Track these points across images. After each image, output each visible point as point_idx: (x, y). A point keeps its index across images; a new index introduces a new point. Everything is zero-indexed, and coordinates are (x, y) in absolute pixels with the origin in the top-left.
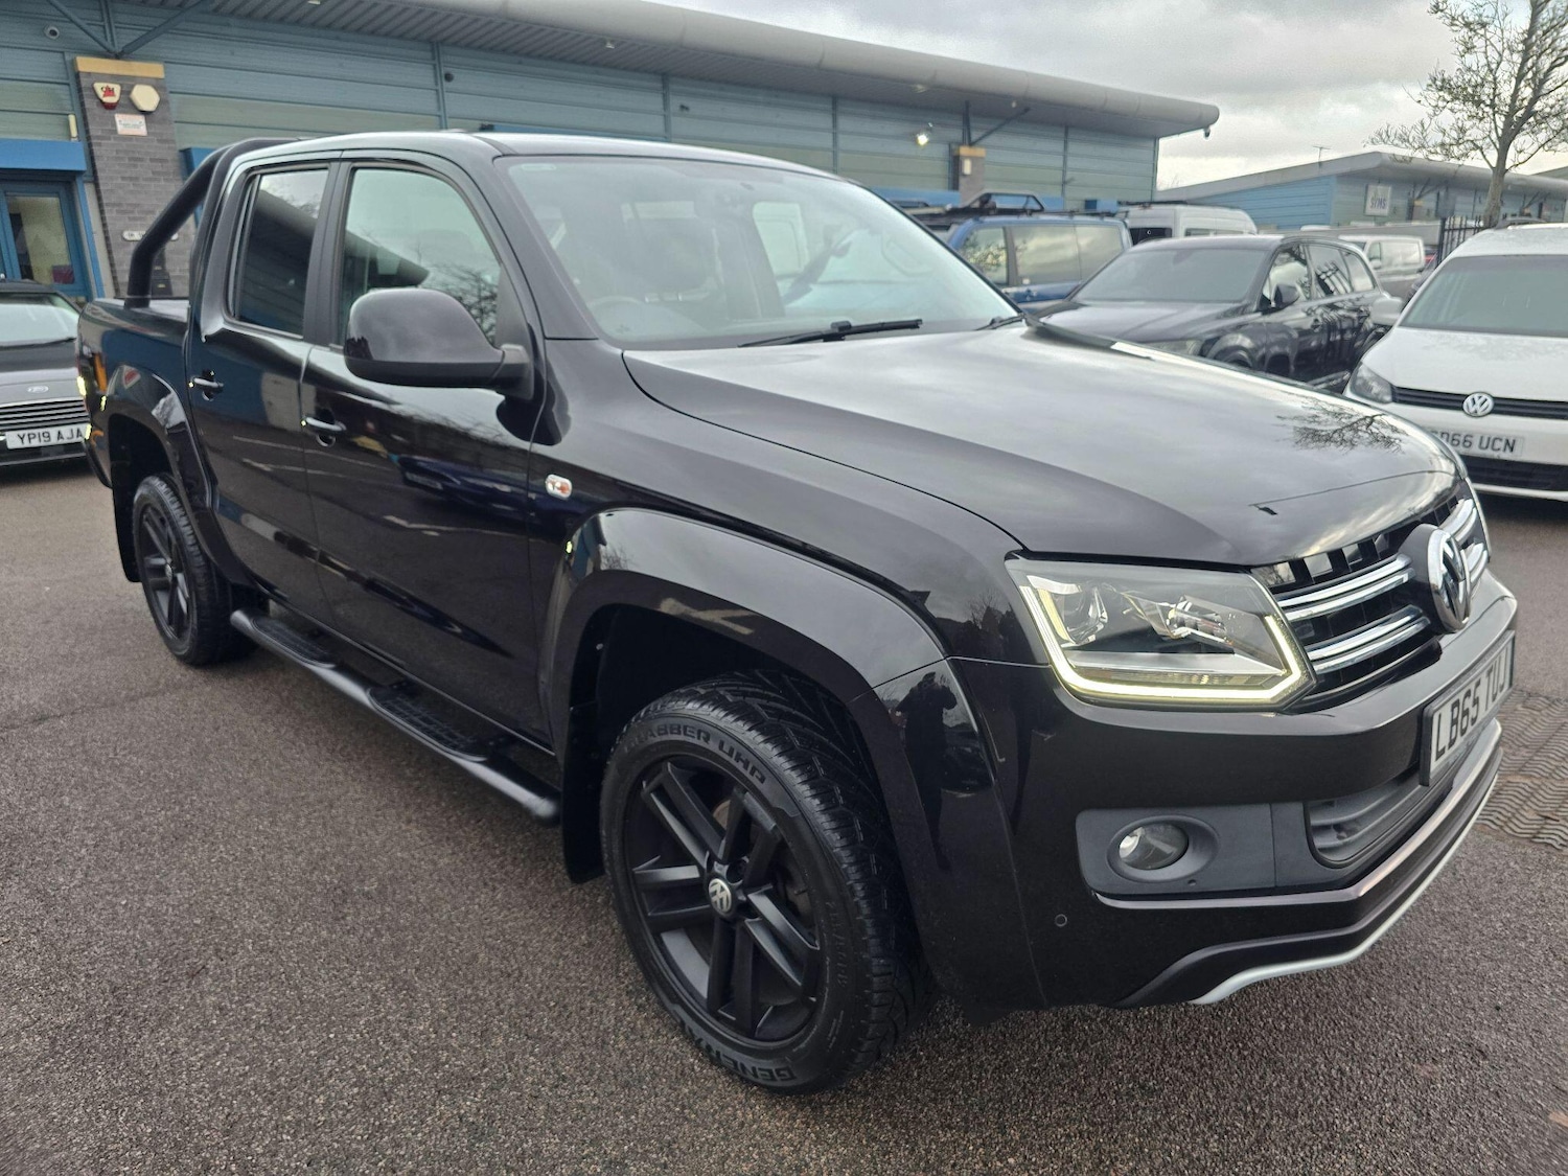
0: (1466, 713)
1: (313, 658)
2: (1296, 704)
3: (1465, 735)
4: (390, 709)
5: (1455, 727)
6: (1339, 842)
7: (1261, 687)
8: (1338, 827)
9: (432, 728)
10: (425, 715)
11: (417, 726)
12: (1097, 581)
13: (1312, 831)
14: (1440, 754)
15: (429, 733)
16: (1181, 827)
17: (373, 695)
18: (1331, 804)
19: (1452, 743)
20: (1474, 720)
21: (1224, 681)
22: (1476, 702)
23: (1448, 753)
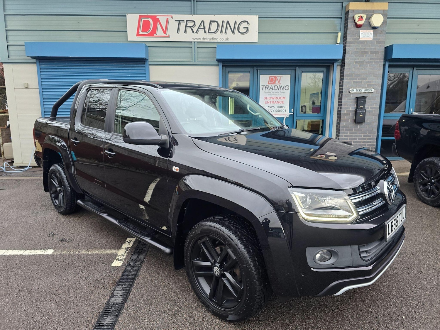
0: (395, 224)
1: (101, 212)
2: (355, 222)
3: (395, 230)
4: (124, 225)
5: (392, 228)
6: (367, 255)
7: (347, 218)
8: (366, 251)
9: (136, 230)
10: (133, 227)
11: (132, 230)
12: (309, 193)
13: (360, 253)
14: (389, 234)
15: (135, 231)
16: (330, 251)
17: (119, 222)
18: (364, 246)
19: (392, 231)
20: (397, 226)
21: (338, 216)
22: (397, 221)
23: (391, 234)
